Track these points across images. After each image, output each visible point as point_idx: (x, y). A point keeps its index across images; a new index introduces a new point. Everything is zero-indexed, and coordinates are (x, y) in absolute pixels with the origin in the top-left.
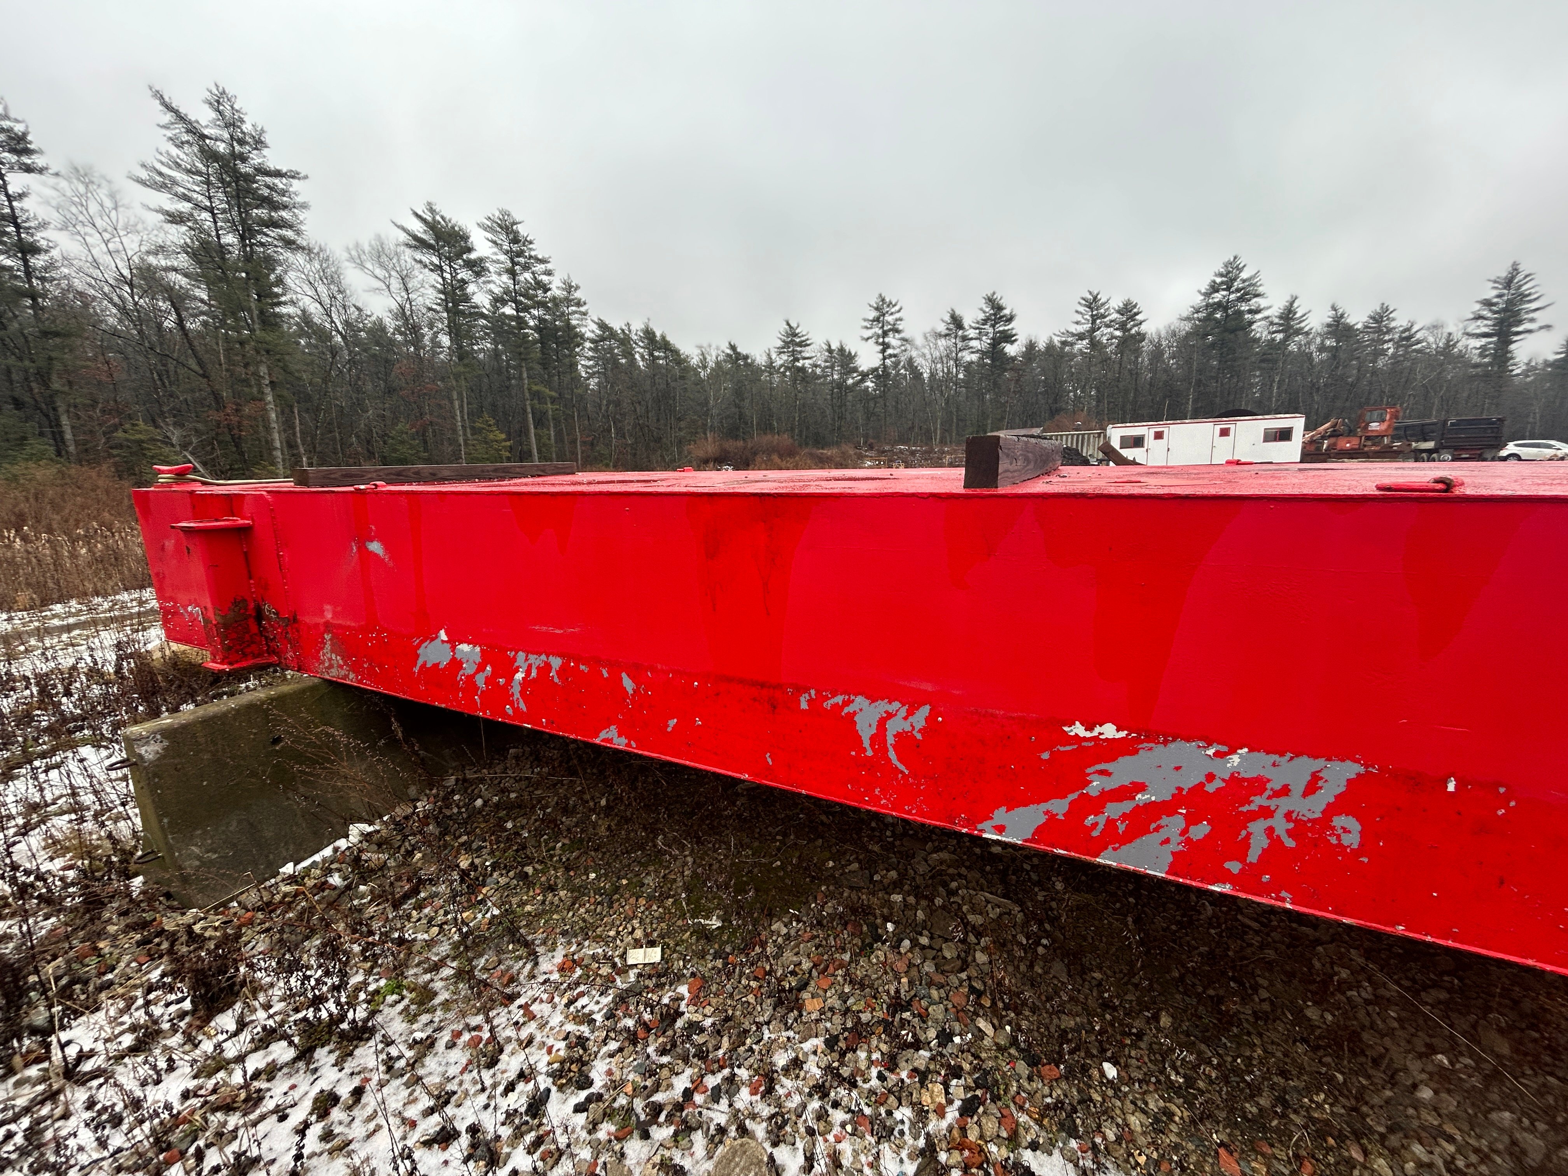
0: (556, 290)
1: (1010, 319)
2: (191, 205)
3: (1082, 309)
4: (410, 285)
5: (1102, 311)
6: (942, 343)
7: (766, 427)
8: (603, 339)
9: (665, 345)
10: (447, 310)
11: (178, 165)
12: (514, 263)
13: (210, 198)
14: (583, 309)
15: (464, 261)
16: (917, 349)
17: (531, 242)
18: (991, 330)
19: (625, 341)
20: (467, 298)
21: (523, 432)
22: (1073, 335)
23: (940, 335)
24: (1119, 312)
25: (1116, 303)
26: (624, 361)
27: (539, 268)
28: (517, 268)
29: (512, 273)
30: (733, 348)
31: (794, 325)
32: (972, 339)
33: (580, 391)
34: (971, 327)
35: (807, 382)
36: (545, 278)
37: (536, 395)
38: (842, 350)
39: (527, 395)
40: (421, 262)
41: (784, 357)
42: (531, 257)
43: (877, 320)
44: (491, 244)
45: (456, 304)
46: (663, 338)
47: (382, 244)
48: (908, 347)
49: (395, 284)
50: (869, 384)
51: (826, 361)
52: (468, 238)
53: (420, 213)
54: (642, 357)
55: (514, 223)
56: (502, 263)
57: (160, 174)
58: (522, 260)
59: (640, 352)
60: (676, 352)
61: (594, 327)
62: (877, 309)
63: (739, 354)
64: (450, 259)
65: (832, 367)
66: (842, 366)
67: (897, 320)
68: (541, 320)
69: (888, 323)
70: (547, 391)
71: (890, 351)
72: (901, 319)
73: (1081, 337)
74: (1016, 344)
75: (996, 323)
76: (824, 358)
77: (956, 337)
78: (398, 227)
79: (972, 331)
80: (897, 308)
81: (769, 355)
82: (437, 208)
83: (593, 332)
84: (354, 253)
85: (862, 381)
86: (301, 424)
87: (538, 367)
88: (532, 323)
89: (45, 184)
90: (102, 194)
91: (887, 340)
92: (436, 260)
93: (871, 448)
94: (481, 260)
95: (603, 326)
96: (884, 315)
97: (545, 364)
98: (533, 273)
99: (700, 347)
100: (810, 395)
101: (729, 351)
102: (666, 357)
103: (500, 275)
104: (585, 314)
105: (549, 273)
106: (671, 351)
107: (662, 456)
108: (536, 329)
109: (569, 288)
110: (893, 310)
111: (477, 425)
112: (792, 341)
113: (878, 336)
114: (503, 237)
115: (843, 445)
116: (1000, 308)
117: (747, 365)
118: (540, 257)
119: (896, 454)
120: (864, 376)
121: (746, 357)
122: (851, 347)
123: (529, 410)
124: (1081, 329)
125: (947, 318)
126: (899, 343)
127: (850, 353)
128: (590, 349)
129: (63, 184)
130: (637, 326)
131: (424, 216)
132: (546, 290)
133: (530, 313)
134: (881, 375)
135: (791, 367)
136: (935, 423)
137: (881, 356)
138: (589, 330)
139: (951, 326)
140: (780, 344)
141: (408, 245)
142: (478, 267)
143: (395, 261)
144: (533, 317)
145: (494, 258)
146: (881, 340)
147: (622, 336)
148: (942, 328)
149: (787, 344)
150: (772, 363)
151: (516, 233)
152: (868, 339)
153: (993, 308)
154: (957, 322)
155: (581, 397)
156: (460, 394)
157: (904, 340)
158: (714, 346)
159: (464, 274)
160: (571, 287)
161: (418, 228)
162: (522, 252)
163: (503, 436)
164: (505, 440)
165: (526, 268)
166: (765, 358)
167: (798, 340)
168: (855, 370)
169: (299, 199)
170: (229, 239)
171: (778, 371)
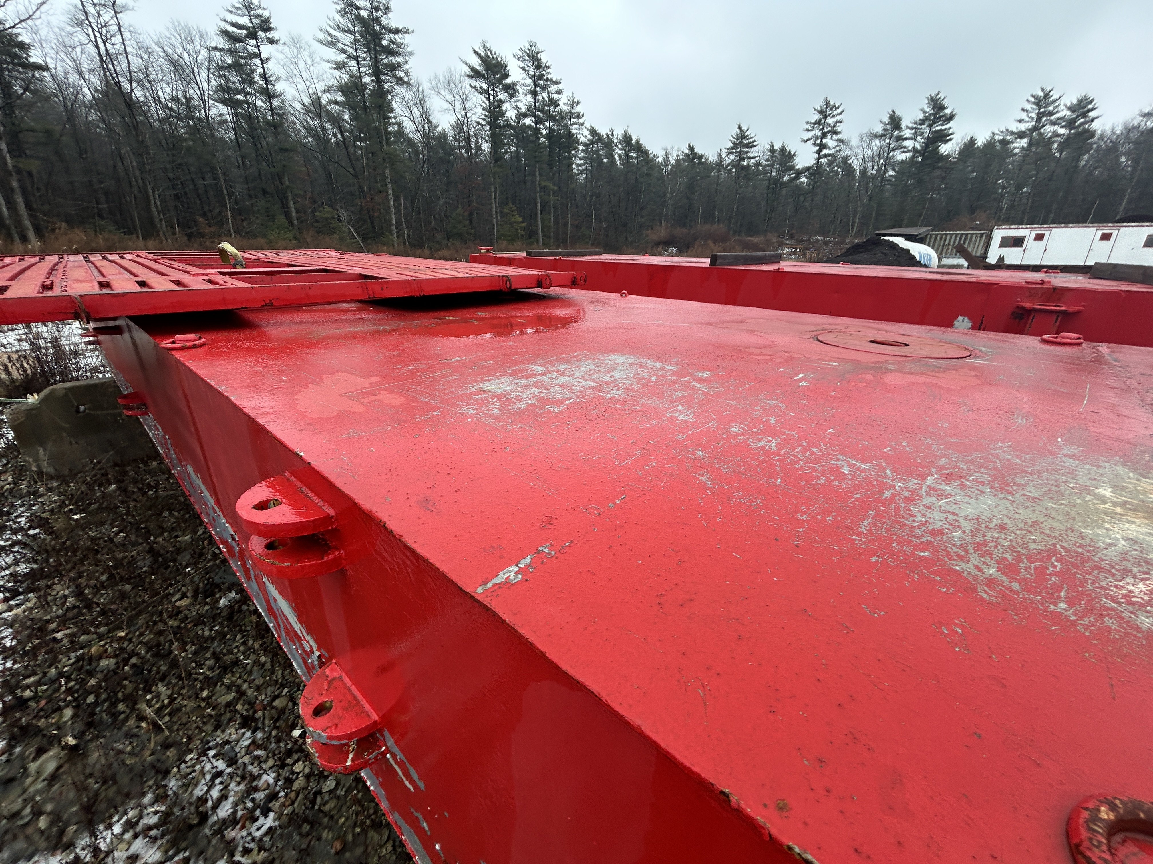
0: (563, 107)
1: (950, 118)
2: (345, 56)
3: (1029, 107)
4: (467, 106)
5: (1051, 108)
6: (877, 142)
7: (709, 217)
8: (592, 143)
9: (638, 148)
10: (489, 123)
11: (339, 27)
12: (536, 85)
13: (356, 50)
14: (581, 121)
15: (503, 85)
16: (850, 149)
17: (549, 68)
18: (927, 130)
19: (608, 144)
20: (502, 114)
21: (533, 216)
22: (1012, 133)
23: (875, 136)
24: (1069, 109)
25: (1072, 99)
26: (605, 160)
27: (553, 88)
28: (538, 89)
29: (534, 94)
30: (691, 148)
31: (744, 128)
32: (906, 139)
33: (573, 186)
34: (908, 127)
35: (749, 179)
36: (556, 96)
37: (544, 189)
38: (783, 149)
39: (538, 189)
40: (474, 87)
41: (732, 157)
42: (548, 80)
43: (818, 122)
44: (521, 71)
45: (496, 119)
46: (638, 141)
47: (451, 75)
48: (843, 147)
49: (458, 106)
50: (804, 179)
51: (767, 160)
52: (506, 66)
53: (477, 50)
54: (620, 157)
55: (538, 52)
56: (528, 86)
57: (330, 35)
58: (541, 82)
59: (618, 152)
60: (646, 153)
61: (587, 133)
62: (821, 112)
63: (696, 154)
64: (493, 85)
65: (772, 166)
66: (780, 165)
67: (837, 122)
68: (550, 129)
69: (829, 125)
70: (551, 185)
71: (825, 152)
72: (841, 122)
73: (1021, 135)
74: (950, 143)
75: (934, 123)
76: (766, 157)
77: (890, 138)
78: (463, 62)
79: (908, 131)
80: (839, 111)
81: (720, 154)
82: (488, 45)
83: (586, 137)
84: (433, 83)
85: (798, 177)
86: (405, 209)
87: (545, 166)
88: (544, 132)
89: (277, 51)
90: (306, 54)
91: (824, 141)
92: (485, 86)
93: (791, 237)
94: (514, 84)
95: (593, 132)
96: (826, 118)
97: (551, 166)
98: (548, 93)
99: (665, 149)
100: (750, 189)
101: (687, 151)
102: (637, 158)
103: (526, 95)
104: (582, 124)
105: (559, 92)
106: (642, 152)
107: (626, 238)
108: (548, 137)
109: (573, 103)
110: (835, 113)
111: (505, 210)
112: (741, 142)
113: (817, 138)
114: (530, 64)
115: (769, 234)
116: (942, 108)
117: (701, 163)
118: (554, 79)
119: (812, 243)
120: (799, 173)
121: (701, 157)
122: (791, 148)
123: (538, 200)
124: (1023, 127)
125: (886, 119)
126: (835, 143)
127: (790, 152)
128: (582, 151)
129: (286, 49)
130: (619, 132)
131: (480, 52)
132: (557, 105)
133: (543, 125)
134: (814, 172)
135: (736, 164)
136: (854, 217)
137: (816, 156)
138: (584, 136)
139: (889, 127)
140: (730, 145)
141: (468, 76)
142: (511, 90)
143: (459, 87)
144: (546, 128)
145: (523, 82)
146: (819, 141)
147: (606, 140)
148: (879, 129)
149: (736, 145)
150: (721, 161)
151: (539, 60)
152: (807, 140)
153: (933, 108)
154: (895, 122)
155: (573, 191)
156: (495, 188)
157: (841, 141)
158: (676, 148)
159: (503, 96)
160: (574, 103)
161: (476, 62)
162: (543, 75)
163: (520, 219)
164: (522, 222)
165: (544, 88)
166: (716, 158)
167: (745, 142)
168: (792, 168)
169: (409, 49)
170: (367, 79)
171: (725, 169)
